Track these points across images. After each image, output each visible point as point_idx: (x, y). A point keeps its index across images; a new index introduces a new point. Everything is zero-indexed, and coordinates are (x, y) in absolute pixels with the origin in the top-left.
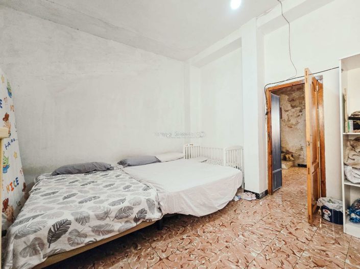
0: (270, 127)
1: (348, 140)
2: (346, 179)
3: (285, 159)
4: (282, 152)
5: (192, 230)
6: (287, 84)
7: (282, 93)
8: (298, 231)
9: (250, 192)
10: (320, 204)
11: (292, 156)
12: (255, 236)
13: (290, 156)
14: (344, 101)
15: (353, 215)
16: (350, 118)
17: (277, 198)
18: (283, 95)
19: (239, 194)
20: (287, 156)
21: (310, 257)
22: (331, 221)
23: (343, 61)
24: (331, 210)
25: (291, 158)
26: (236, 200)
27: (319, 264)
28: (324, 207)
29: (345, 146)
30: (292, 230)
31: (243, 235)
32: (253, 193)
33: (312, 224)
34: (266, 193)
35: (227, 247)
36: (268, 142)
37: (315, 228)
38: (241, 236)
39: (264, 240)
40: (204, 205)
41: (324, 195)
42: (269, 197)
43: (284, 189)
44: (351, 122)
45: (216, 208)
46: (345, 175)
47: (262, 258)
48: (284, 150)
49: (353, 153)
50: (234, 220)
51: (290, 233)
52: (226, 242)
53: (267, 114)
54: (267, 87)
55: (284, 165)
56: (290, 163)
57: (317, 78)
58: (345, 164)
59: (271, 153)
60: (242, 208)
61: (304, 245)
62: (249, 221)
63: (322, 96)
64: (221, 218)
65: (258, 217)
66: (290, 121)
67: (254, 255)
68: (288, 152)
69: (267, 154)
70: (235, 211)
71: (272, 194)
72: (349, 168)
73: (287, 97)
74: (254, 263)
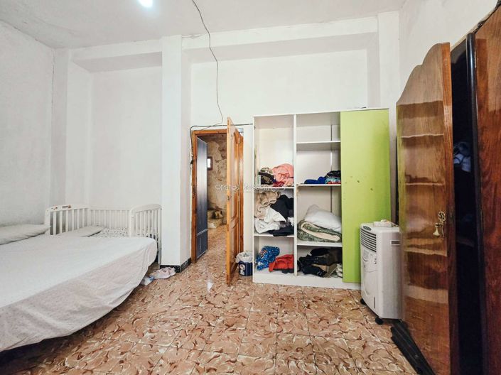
0: (194, 179)
1: (258, 194)
2: (256, 231)
3: (214, 217)
4: (211, 209)
5: (51, 366)
6: (214, 130)
7: (214, 140)
8: (217, 297)
9: (168, 266)
10: (237, 261)
11: (221, 213)
12: (167, 325)
13: (219, 213)
14: (255, 157)
15: (259, 264)
16: (260, 174)
17: (201, 265)
18: (215, 143)
19: (152, 274)
20: (216, 213)
21: (223, 322)
22: (245, 275)
23: (256, 118)
24: (245, 264)
25: (221, 216)
26: (146, 284)
27: (230, 324)
28: (241, 263)
29: (256, 199)
30: (210, 299)
31: (150, 331)
32: (172, 267)
33: (229, 284)
34: (189, 262)
35: (122, 362)
36: (193, 198)
37: (232, 287)
38: (148, 334)
39: (178, 324)
40: (83, 310)
41: (242, 251)
42: (192, 267)
43: (210, 252)
44: (260, 177)
45: (108, 308)
46: (255, 227)
47: (172, 350)
48: (214, 207)
49: (261, 206)
50: (139, 315)
51: (209, 303)
52: (122, 353)
53: (192, 163)
54: (193, 129)
55: (212, 225)
56: (219, 221)
57: (239, 130)
58: (255, 217)
59: (195, 211)
60: (155, 292)
61: (220, 310)
62: (162, 307)
63: (242, 149)
64: (119, 320)
65: (175, 296)
66: (220, 173)
67: (162, 351)
68: (217, 209)
69: (191, 212)
70: (143, 301)
71: (195, 262)
72: (257, 219)
73: (218, 146)
74: (162, 362)
